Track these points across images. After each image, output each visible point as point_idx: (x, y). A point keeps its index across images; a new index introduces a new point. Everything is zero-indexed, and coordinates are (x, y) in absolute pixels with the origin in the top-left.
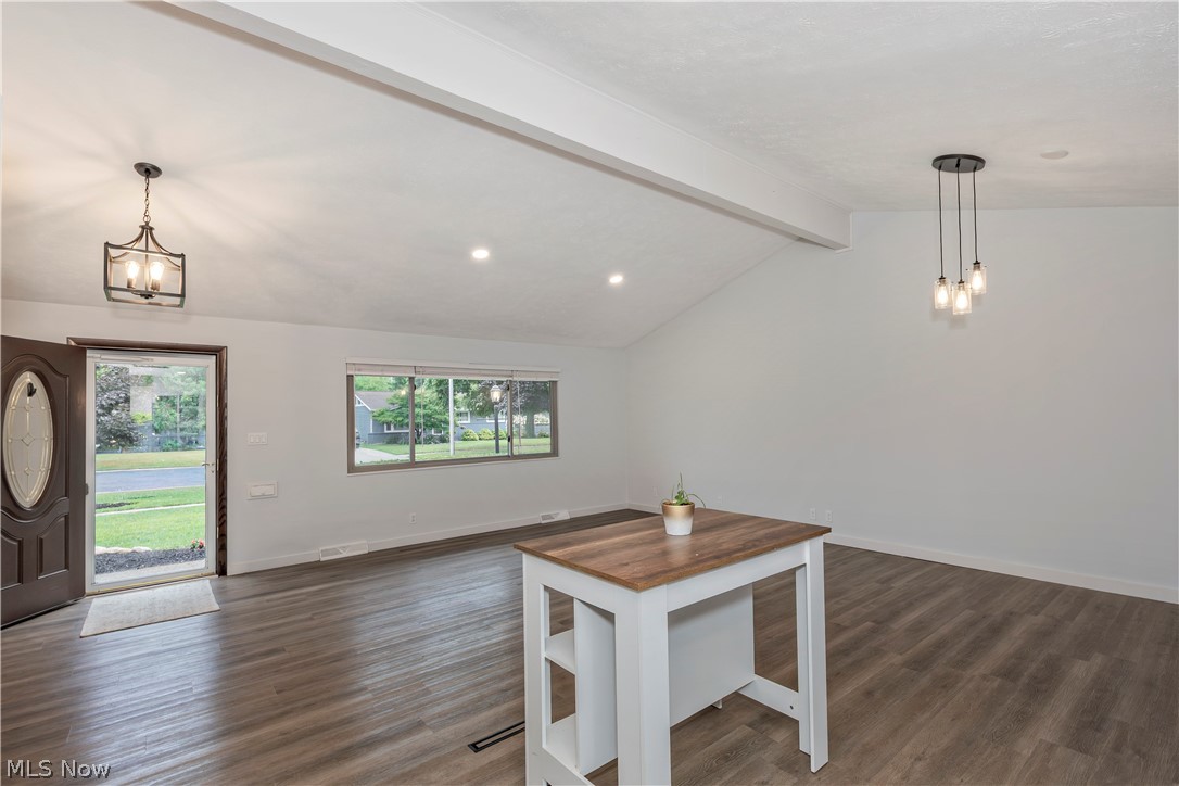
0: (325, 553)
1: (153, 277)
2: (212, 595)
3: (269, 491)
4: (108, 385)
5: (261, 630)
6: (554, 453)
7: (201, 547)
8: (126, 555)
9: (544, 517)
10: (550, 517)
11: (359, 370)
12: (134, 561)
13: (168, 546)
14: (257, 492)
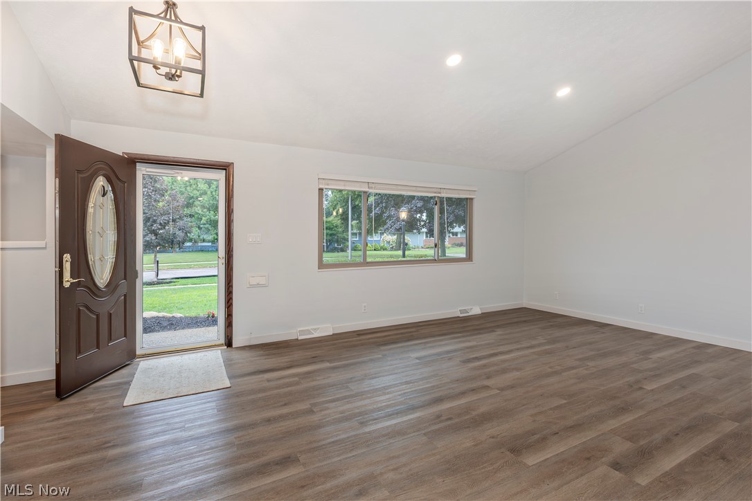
0: (302, 332)
1: (176, 54)
2: (224, 367)
3: (262, 281)
4: (164, 212)
5: (269, 421)
6: (469, 257)
7: (213, 317)
8: (169, 319)
9: (462, 311)
10: (466, 311)
11: (328, 185)
12: (172, 324)
13: (193, 314)
14: (254, 282)
